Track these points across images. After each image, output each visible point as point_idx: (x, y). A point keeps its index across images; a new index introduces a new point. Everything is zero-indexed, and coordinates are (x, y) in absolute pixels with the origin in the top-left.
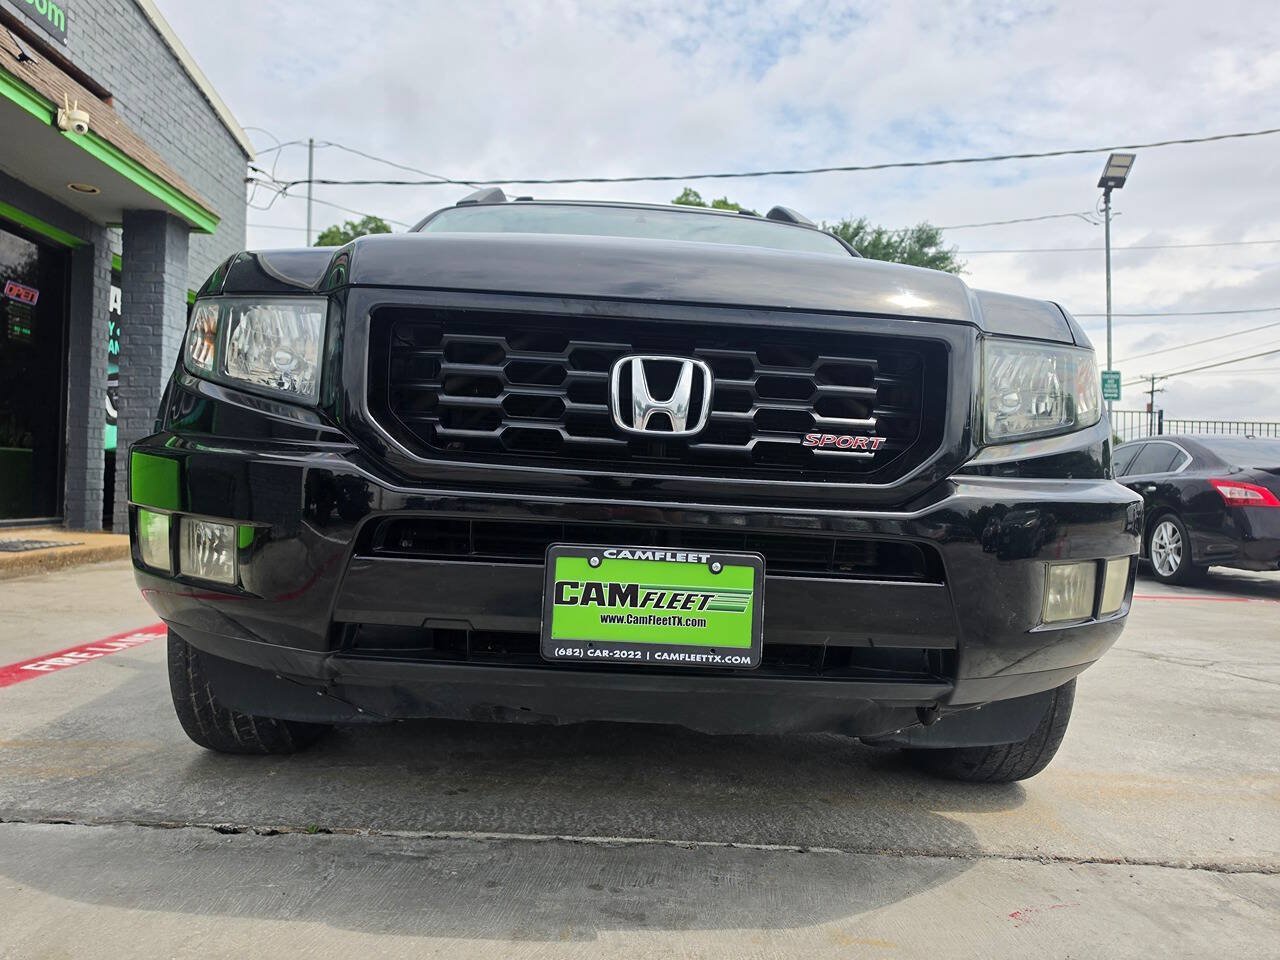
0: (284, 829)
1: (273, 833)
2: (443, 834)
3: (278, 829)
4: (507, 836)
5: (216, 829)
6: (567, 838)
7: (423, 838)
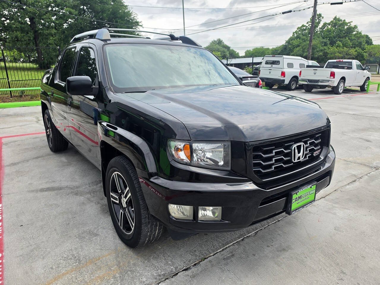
0: (197, 262)
1: (195, 265)
2: (225, 247)
3: (195, 263)
4: (236, 242)
5: (183, 271)
6: (245, 236)
7: (223, 250)
